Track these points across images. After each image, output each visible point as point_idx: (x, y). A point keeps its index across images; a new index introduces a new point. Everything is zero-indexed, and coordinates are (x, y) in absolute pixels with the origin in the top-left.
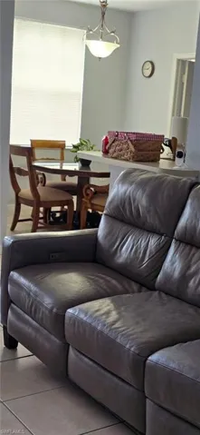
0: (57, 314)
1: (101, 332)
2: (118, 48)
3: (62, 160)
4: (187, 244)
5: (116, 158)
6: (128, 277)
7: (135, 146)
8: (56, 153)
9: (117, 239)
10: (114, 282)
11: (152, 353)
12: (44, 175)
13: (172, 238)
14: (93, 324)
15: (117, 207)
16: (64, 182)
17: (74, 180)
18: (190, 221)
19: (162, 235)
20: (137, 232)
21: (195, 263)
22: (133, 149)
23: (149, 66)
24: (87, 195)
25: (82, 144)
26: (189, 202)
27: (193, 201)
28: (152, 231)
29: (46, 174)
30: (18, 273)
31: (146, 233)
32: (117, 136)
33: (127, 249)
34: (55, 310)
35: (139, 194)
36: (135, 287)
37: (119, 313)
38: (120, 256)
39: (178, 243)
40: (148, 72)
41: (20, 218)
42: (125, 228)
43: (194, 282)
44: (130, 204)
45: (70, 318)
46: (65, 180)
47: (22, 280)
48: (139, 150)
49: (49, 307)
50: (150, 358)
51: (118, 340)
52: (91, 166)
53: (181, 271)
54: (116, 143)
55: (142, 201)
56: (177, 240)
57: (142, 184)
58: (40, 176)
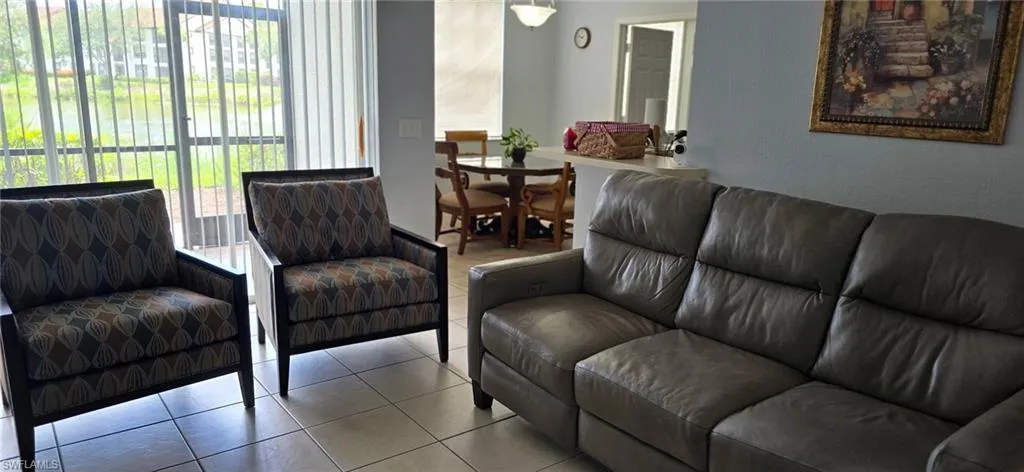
0: (563, 371)
1: (636, 396)
2: (554, 14)
3: (484, 154)
4: (717, 267)
5: (588, 156)
6: (637, 313)
7: (616, 140)
8: (477, 146)
9: (613, 261)
10: (622, 320)
11: (716, 423)
12: (465, 174)
13: (695, 260)
14: (622, 384)
15: (610, 221)
16: (488, 182)
17: (504, 180)
18: (720, 238)
19: (679, 256)
20: (640, 253)
21: (732, 295)
22: (614, 144)
23: (585, 33)
24: (527, 197)
25: (514, 135)
26: (715, 214)
27: (721, 212)
28: (663, 251)
29: (469, 173)
30: (495, 314)
31: (653, 255)
32: (589, 128)
33: (630, 275)
34: (558, 365)
35: (641, 205)
36: (649, 325)
37: (651, 366)
38: (621, 284)
39: (704, 267)
40: (583, 42)
41: (442, 230)
42: (622, 248)
43: (736, 318)
44: (629, 216)
45: (584, 375)
46: (489, 179)
47: (504, 325)
48: (622, 146)
49: (550, 360)
50: (716, 430)
51: (665, 407)
52: (525, 160)
53: (714, 305)
54: (588, 136)
55: (647, 213)
56: (701, 263)
57: (646, 191)
58: (462, 176)
